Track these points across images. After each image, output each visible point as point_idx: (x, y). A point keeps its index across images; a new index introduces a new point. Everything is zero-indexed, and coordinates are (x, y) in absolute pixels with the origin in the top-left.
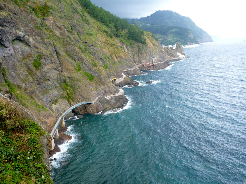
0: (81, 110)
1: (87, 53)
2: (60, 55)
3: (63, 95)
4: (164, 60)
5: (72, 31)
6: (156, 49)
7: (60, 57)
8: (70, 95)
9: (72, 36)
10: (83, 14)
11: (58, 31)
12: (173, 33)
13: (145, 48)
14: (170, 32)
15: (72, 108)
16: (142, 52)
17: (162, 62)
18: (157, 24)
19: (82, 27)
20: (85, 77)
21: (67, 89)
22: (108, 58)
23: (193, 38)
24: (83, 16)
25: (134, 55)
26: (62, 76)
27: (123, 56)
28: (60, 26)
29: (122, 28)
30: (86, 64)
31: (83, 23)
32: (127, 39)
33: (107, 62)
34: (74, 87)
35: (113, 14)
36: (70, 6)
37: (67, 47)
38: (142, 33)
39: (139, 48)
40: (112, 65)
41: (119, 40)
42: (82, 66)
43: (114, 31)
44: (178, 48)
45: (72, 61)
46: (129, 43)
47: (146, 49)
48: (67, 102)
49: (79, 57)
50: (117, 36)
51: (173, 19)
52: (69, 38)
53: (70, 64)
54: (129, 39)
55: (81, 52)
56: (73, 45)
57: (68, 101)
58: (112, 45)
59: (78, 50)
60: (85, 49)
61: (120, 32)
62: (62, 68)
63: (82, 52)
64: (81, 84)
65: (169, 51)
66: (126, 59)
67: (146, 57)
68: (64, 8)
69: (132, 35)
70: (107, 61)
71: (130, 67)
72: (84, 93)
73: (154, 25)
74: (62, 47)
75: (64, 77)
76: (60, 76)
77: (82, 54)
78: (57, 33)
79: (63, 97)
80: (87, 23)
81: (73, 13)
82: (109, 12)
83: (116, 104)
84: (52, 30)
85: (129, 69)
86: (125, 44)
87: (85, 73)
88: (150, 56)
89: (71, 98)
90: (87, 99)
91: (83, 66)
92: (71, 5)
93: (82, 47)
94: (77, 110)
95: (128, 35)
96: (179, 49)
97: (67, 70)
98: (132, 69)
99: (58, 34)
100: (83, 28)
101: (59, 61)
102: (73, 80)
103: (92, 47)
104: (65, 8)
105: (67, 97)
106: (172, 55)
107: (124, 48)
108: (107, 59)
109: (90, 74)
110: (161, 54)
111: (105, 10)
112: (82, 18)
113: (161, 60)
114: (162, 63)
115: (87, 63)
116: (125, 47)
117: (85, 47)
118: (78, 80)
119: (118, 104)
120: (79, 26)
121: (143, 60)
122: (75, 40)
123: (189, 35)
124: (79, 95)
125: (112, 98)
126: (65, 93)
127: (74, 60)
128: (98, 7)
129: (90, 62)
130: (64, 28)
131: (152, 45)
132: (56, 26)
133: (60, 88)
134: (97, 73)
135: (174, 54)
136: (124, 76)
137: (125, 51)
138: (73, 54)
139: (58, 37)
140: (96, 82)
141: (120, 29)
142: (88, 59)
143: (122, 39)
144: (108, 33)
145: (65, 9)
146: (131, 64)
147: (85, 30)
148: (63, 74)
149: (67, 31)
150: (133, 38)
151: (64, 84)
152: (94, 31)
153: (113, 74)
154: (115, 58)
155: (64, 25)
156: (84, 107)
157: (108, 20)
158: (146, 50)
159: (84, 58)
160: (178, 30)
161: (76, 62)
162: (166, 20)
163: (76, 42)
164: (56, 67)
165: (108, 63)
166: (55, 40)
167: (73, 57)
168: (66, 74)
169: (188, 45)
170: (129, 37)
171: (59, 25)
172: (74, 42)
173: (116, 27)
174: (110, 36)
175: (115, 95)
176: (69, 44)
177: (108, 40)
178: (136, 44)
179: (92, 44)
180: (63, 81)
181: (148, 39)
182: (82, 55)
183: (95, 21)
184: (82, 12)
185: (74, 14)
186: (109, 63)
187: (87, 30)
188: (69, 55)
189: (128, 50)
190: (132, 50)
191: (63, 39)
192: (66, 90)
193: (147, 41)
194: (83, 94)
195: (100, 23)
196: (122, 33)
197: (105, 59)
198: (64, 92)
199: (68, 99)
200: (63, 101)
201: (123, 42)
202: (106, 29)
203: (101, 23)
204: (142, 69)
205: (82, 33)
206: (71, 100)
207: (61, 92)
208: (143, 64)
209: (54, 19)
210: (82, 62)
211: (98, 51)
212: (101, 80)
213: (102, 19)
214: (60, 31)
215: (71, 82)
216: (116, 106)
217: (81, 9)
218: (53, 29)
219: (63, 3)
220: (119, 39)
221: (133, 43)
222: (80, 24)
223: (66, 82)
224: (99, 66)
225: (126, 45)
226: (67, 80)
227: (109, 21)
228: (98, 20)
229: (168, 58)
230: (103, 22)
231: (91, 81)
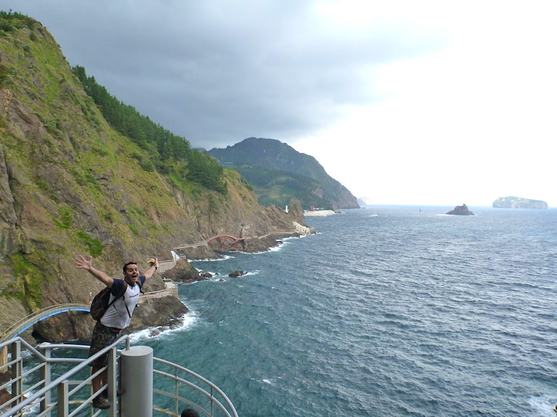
0: (58, 331)
1: (91, 188)
2: (19, 183)
3: (11, 286)
4: (265, 234)
5: (58, 130)
6: (248, 208)
7: (16, 188)
8: (32, 290)
9: (55, 142)
10: (87, 106)
11: (21, 126)
12: (280, 183)
13: (225, 203)
14: (274, 181)
15: (34, 320)
16: (217, 211)
17: (261, 237)
18: (248, 164)
19: (81, 134)
20: (79, 244)
21: (27, 273)
22: (139, 212)
23: (321, 196)
24: (89, 110)
25: (198, 217)
26: (17, 236)
27: (174, 214)
28: (27, 114)
29: (175, 156)
30: (86, 212)
31: (85, 125)
32: (184, 179)
33: (137, 221)
34: (46, 267)
35: (157, 124)
36: (57, 85)
37: (40, 166)
38: (220, 170)
39: (213, 202)
40: (147, 231)
41: (167, 180)
42: (75, 216)
43: (156, 160)
44: (294, 211)
45: (49, 201)
46: (189, 189)
47: (227, 205)
48: (22, 308)
49: (70, 195)
50: (163, 170)
51: (280, 158)
52: (49, 147)
53: (43, 209)
54: (190, 180)
55: (75, 182)
56: (56, 163)
57: (26, 305)
58: (151, 188)
59: (68, 177)
60: (88, 177)
61: (170, 162)
62: (20, 218)
63: (80, 182)
64: (66, 261)
65: (275, 216)
66: (181, 223)
67: (226, 222)
68: (43, 86)
69: (197, 171)
70: (136, 218)
71: (190, 242)
72: (73, 284)
73: (243, 164)
74: (26, 165)
75: (22, 239)
76: (10, 235)
77: (79, 187)
78: (19, 131)
79: (11, 293)
80: (95, 127)
81: (63, 99)
82: (147, 118)
83: (156, 317)
84: (6, 121)
85: (187, 246)
86: (179, 190)
87: (80, 235)
88: (236, 220)
89: (33, 297)
90: (81, 300)
91: (78, 216)
92: (61, 82)
93: (79, 173)
94: (46, 331)
95: (187, 171)
96: (296, 214)
97: (33, 222)
98: (194, 247)
99: (20, 133)
100: (84, 137)
101: (14, 198)
102: (44, 249)
103: (104, 182)
104: (46, 85)
105: (21, 294)
106: (283, 225)
107: (177, 198)
108: (138, 215)
109: (93, 238)
110: (260, 219)
111: (138, 113)
112: (86, 114)
113: (260, 231)
114: (262, 239)
115: (88, 211)
116: (179, 196)
117: (88, 174)
118: (61, 250)
119: (162, 317)
120: (75, 131)
121: (220, 228)
122: (62, 153)
123: (314, 190)
124: (58, 290)
125: (147, 301)
126: (19, 281)
127: (55, 199)
128: (122, 104)
129: (97, 209)
130: (38, 120)
131: (240, 199)
132: (18, 114)
133: (5, 267)
134: (113, 237)
135: (285, 222)
136: (176, 257)
137: (179, 205)
138: (54, 185)
139: (19, 140)
140: (108, 260)
141: (171, 157)
142: (91, 201)
143: (173, 178)
144: (143, 161)
145: (45, 88)
146: (192, 234)
147: (90, 143)
148: (18, 232)
149: (45, 129)
150: (198, 178)
151: (19, 258)
152: (111, 148)
153: (150, 251)
154: (155, 217)
155: (40, 114)
156: (69, 323)
157: (144, 132)
158: (228, 207)
159: (83, 197)
160: (290, 178)
161: (60, 205)
162: (266, 159)
163: (67, 158)
164: (4, 210)
165: (140, 224)
166: (8, 146)
167: (52, 192)
168: (29, 232)
169: (311, 210)
170: (191, 176)
171: (25, 113)
172: (61, 158)
173: (161, 152)
174: (147, 168)
175: (154, 296)
176: (46, 159)
177: (141, 175)
178: (206, 193)
179: (104, 174)
180: (16, 250)
181: (233, 186)
182: (78, 190)
183: (115, 132)
184: (86, 102)
185: (67, 103)
186: (143, 224)
187: (93, 141)
188: (42, 187)
189: (187, 203)
190: (196, 205)
191: (32, 146)
192: (23, 274)
193: (229, 189)
194: (69, 288)
195: (125, 137)
196: (173, 164)
197: (132, 214)
198: (16, 280)
199: (25, 298)
200: (10, 305)
201: (174, 186)
202: (138, 152)
203: (128, 139)
204: (218, 249)
205: (81, 148)
206: (32, 303)
207: (9, 280)
208: (218, 236)
209: (14, 96)
210: (75, 208)
211: (116, 193)
212: (122, 256)
213: (130, 130)
214: (26, 128)
215: (39, 254)
216: (156, 323)
217: (84, 96)
218: (9, 120)
219: (41, 75)
220: (167, 177)
221: (198, 189)
222: (79, 126)
223: (24, 253)
224: (120, 223)
225: (183, 192)
226: (29, 248)
227: (147, 135)
228: (121, 131)
229: (274, 230)
230: (131, 136)
231: (94, 257)
